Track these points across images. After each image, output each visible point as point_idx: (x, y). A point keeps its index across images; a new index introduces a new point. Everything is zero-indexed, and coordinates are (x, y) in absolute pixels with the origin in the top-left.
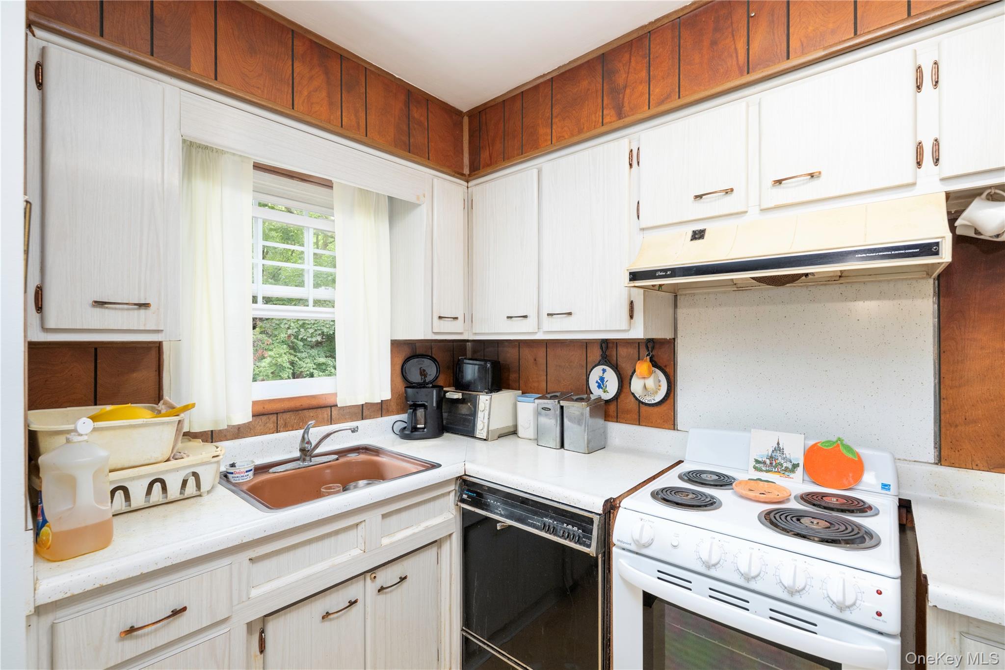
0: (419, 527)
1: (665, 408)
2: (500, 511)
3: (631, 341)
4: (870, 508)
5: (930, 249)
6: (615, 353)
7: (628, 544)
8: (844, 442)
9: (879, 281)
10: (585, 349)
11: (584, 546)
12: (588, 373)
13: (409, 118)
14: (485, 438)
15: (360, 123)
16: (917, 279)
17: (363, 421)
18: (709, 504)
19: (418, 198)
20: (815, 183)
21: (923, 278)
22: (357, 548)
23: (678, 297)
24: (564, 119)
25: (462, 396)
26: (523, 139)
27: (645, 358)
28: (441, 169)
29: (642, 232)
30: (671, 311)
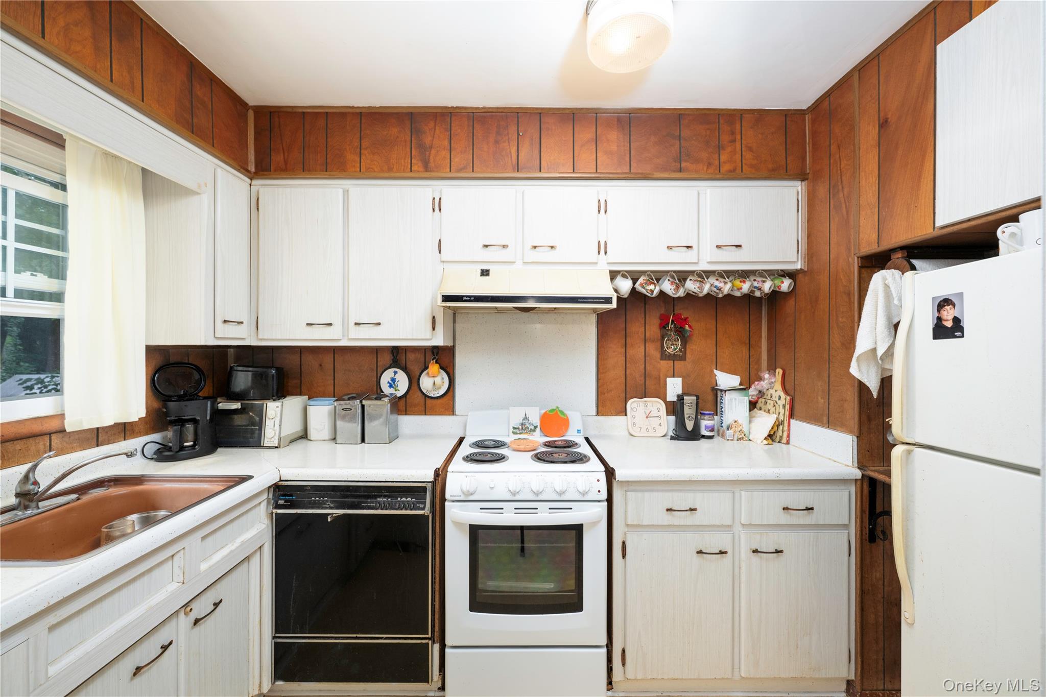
0: (235, 544)
1: (446, 399)
2: (329, 504)
3: (419, 348)
4: (577, 444)
5: (608, 300)
6: (404, 357)
7: (458, 496)
8: (560, 409)
9: (573, 313)
10: (376, 355)
11: (419, 510)
12: (379, 375)
13: (192, 95)
14: (276, 445)
15: (135, 85)
16: (589, 313)
17: (98, 448)
18: (500, 459)
19: (199, 186)
20: (553, 252)
21: (591, 313)
22: (173, 582)
23: (456, 315)
24: (373, 154)
25: (241, 406)
26: (328, 157)
27: (432, 361)
28: (227, 160)
29: (442, 264)
30: (452, 325)
